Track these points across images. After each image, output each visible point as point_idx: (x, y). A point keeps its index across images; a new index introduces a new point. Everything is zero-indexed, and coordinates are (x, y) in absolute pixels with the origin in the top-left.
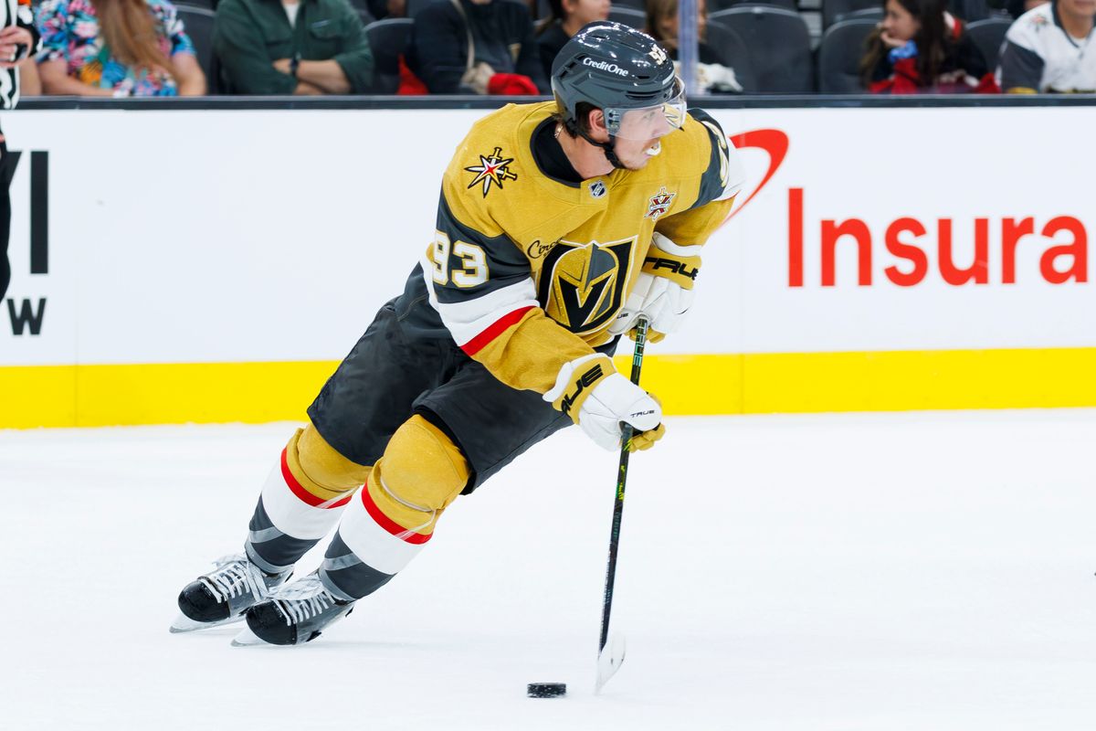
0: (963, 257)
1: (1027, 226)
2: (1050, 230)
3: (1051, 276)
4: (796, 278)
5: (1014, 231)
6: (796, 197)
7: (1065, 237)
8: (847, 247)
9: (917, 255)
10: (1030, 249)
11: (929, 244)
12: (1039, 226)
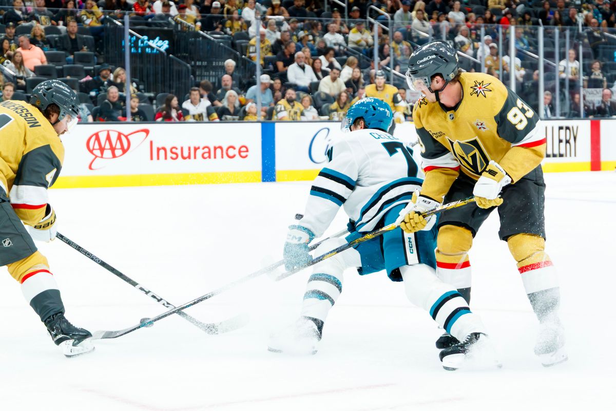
0: (186, 154)
1: (199, 148)
2: (204, 148)
3: (204, 158)
4: (152, 158)
5: (196, 149)
6: (151, 143)
7: (206, 150)
8: (162, 152)
9: (177, 154)
10: (199, 152)
11: (179, 152)
12: (201, 147)
